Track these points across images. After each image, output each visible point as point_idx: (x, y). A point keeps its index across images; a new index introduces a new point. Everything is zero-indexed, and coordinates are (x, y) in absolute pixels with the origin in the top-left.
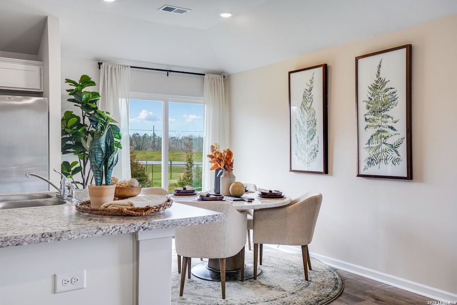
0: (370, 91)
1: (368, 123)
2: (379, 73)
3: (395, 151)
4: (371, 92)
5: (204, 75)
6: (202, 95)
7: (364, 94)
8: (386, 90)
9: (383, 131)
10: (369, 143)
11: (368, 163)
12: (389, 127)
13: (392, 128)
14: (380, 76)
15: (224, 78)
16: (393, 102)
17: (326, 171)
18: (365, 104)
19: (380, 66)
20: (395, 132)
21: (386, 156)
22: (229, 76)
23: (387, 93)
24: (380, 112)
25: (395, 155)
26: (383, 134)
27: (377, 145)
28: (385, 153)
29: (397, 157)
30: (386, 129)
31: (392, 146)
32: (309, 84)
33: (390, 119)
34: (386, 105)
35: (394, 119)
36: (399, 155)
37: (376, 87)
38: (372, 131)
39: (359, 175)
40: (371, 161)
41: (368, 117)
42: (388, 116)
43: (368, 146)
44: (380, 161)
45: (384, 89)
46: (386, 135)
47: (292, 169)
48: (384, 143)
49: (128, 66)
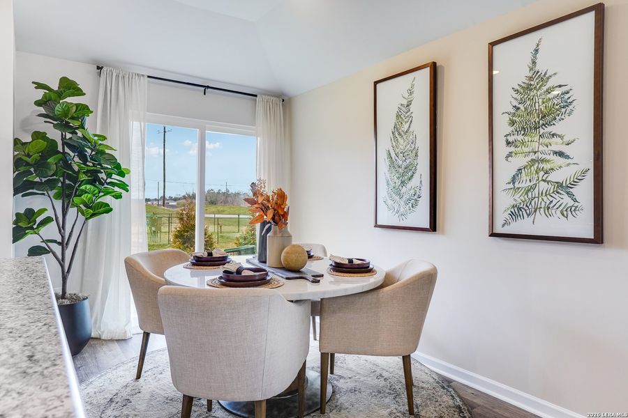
0: (516, 96)
1: (512, 149)
2: (534, 63)
3: (568, 193)
4: (519, 97)
5: (256, 96)
6: (254, 124)
7: (505, 101)
8: (548, 91)
9: (543, 161)
10: (513, 180)
11: (512, 214)
12: (555, 153)
13: (561, 154)
14: (537, 69)
15: (283, 102)
16: (563, 110)
17: (433, 227)
18: (507, 117)
19: (536, 51)
20: (569, 161)
21: (548, 202)
22: (290, 99)
23: (550, 96)
24: (536, 128)
25: (567, 201)
26: (541, 166)
27: (528, 184)
28: (545, 198)
29: (571, 203)
30: (548, 157)
31: (560, 185)
32: (406, 95)
33: (555, 139)
34: (548, 116)
35: (566, 139)
36: (575, 201)
37: (529, 87)
38: (521, 161)
39: (493, 235)
40: (517, 212)
41: (511, 139)
42: (553, 135)
43: (511, 186)
44: (535, 211)
45: (545, 88)
46: (547, 166)
47: (379, 223)
48: (543, 180)
49: (143, 75)
